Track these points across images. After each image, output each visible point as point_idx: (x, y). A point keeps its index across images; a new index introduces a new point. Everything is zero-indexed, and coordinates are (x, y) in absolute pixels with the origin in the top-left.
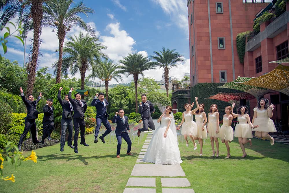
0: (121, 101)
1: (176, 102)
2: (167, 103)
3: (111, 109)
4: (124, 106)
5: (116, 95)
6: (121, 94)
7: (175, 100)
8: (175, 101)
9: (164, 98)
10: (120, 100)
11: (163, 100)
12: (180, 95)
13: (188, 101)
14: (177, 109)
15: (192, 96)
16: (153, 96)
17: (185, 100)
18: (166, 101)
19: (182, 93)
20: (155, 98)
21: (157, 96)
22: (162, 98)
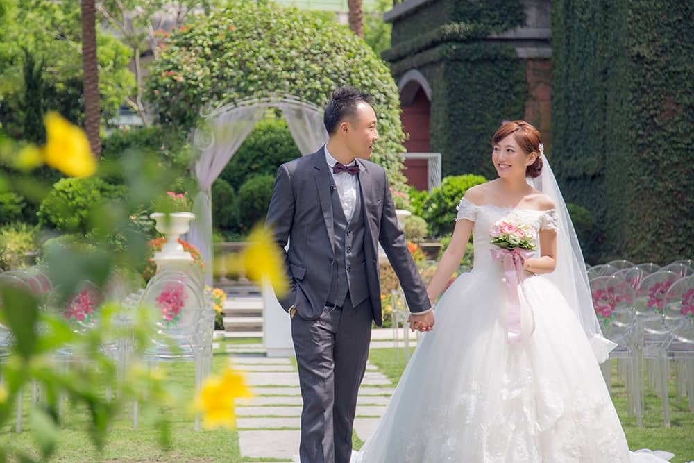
9: (340, 59)
11: (335, 73)
12: (460, 29)
13: (525, 82)
14: (437, 152)
15: (564, 41)
16: (248, 38)
17: (500, 75)
18: (358, 80)
19: (474, 17)
20: (271, 57)
21: (287, 42)
22: (328, 54)
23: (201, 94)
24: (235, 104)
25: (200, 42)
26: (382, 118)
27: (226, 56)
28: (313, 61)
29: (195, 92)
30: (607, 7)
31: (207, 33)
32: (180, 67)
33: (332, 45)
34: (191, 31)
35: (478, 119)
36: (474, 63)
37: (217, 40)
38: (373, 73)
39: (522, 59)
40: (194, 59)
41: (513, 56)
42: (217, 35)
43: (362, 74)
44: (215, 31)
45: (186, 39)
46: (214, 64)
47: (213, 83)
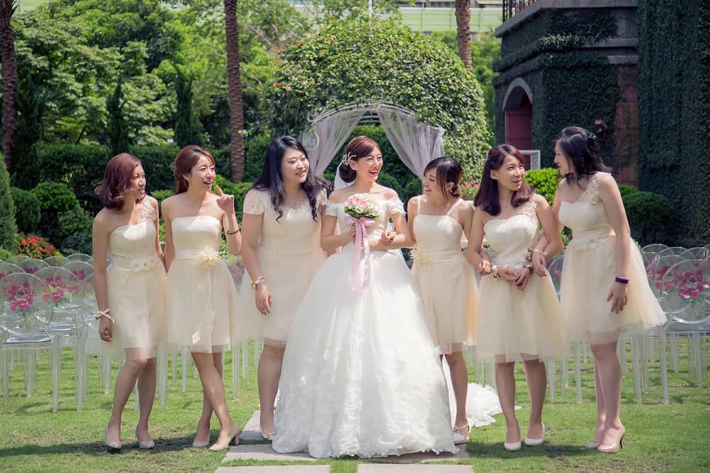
0: (119, 93)
1: (526, 96)
2: (456, 100)
3: (43, 150)
4: (145, 130)
5: (86, 50)
6: (119, 38)
7: (520, 82)
8: (518, 90)
9: (430, 68)
10: (110, 89)
11: (426, 80)
12: (557, 40)
13: (616, 86)
14: (538, 149)
15: (648, 48)
16: (348, 51)
17: (593, 80)
18: (446, 86)
19: (570, 30)
20: (368, 67)
21: (382, 54)
22: (419, 63)
23: (306, 101)
24: (337, 109)
25: (307, 56)
26: (469, 119)
27: (329, 67)
28: (407, 70)
29: (302, 100)
30: (682, 16)
31: (314, 48)
32: (289, 78)
33: (423, 55)
34: (300, 47)
35: (573, 119)
36: (569, 70)
37: (322, 54)
38: (460, 79)
39: (613, 65)
40: (301, 71)
41: (605, 63)
42: (323, 48)
43: (450, 81)
44: (321, 46)
45: (296, 53)
46: (319, 74)
47: (318, 91)
